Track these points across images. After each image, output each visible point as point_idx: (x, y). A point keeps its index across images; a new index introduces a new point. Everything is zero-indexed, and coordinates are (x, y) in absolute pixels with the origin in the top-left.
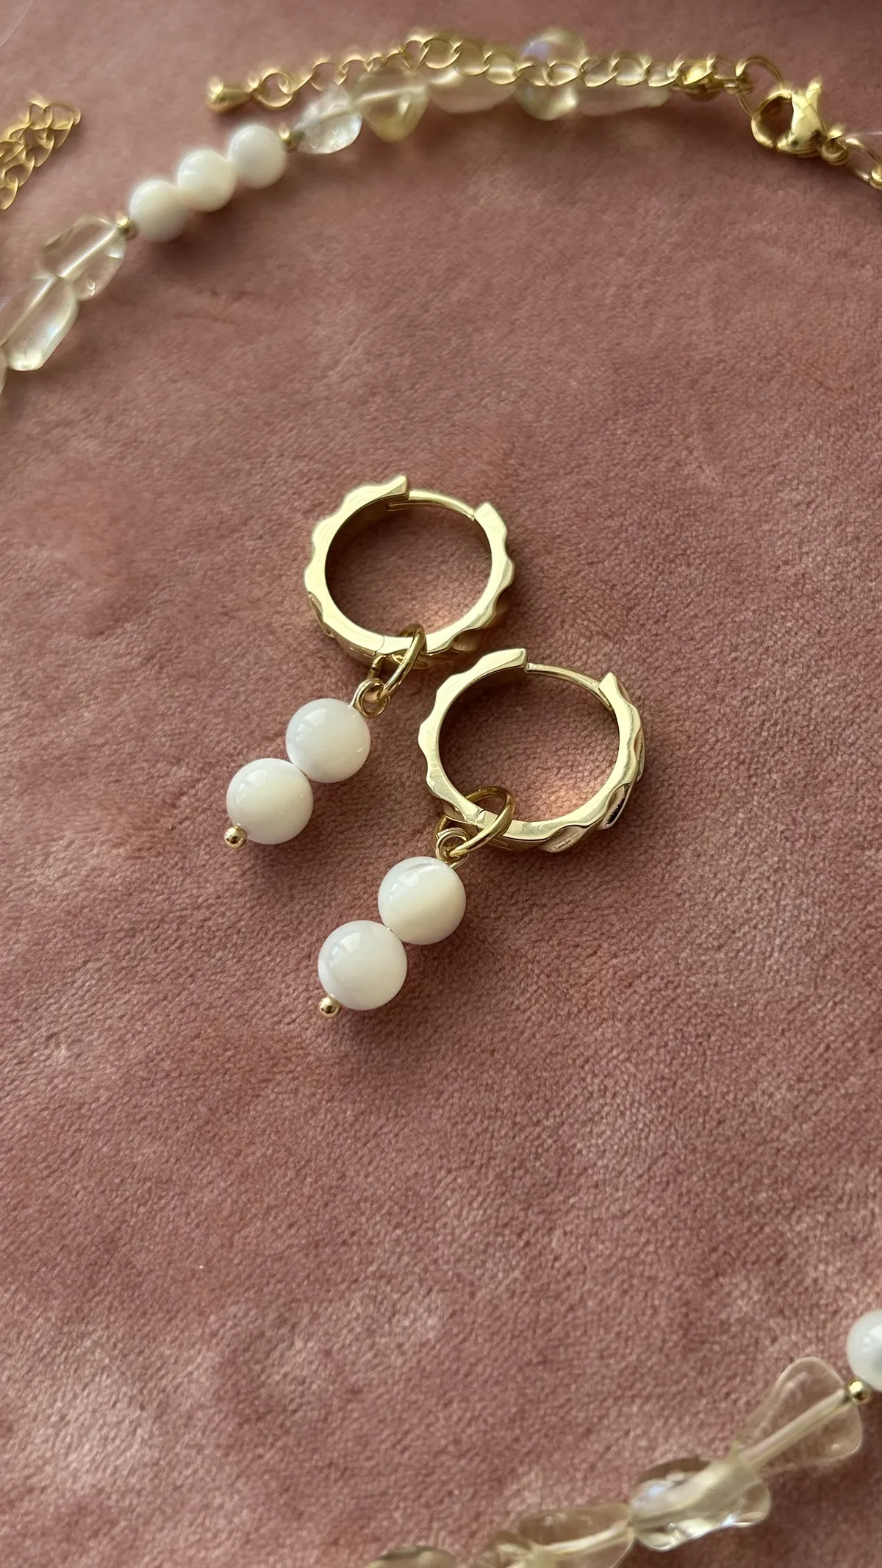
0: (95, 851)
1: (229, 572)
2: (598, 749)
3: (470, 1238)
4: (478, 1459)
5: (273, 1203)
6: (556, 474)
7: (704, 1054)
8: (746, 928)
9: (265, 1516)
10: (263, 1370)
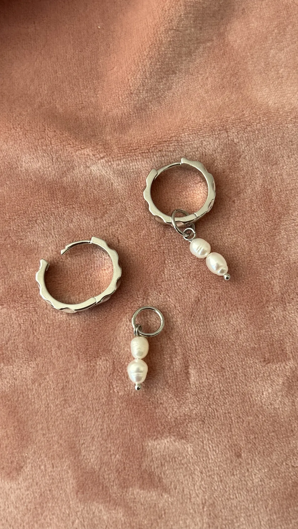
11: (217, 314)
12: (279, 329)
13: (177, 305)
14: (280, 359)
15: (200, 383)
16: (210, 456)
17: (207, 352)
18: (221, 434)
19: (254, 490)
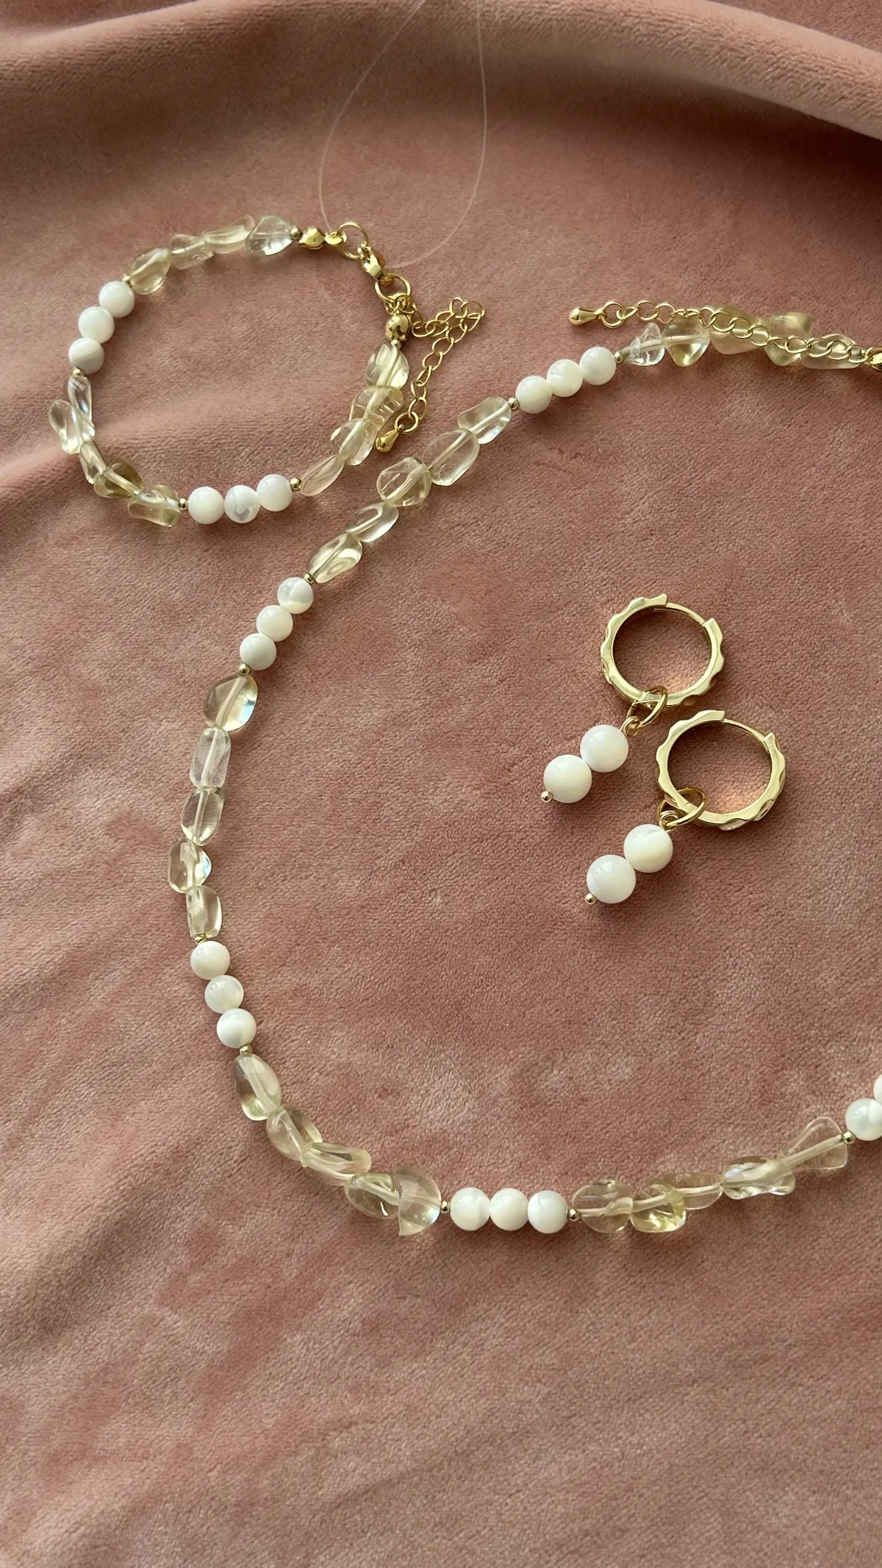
0: (463, 790)
1: (553, 635)
2: (758, 774)
3: (653, 1031)
4: (645, 1143)
5: (548, 997)
6: (756, 602)
7: (793, 953)
8: (826, 889)
9: (531, 1155)
10: (536, 1082)
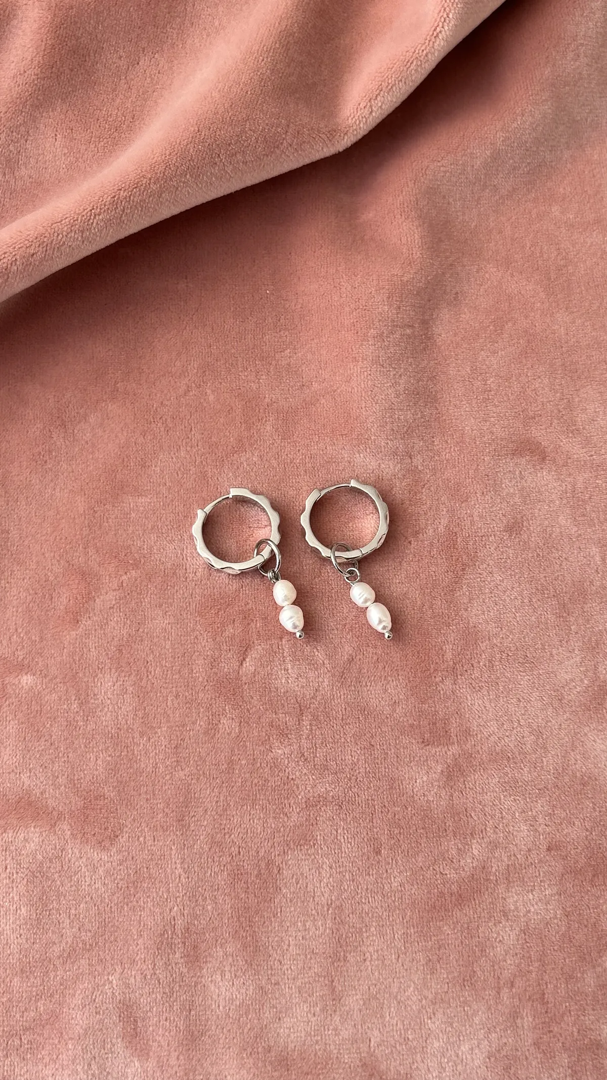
11: (372, 679)
12: (445, 706)
13: (326, 662)
14: (442, 742)
15: (342, 760)
16: (343, 850)
17: (356, 723)
18: (360, 824)
19: (391, 896)
